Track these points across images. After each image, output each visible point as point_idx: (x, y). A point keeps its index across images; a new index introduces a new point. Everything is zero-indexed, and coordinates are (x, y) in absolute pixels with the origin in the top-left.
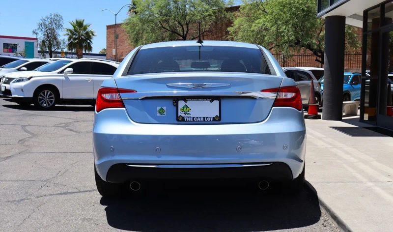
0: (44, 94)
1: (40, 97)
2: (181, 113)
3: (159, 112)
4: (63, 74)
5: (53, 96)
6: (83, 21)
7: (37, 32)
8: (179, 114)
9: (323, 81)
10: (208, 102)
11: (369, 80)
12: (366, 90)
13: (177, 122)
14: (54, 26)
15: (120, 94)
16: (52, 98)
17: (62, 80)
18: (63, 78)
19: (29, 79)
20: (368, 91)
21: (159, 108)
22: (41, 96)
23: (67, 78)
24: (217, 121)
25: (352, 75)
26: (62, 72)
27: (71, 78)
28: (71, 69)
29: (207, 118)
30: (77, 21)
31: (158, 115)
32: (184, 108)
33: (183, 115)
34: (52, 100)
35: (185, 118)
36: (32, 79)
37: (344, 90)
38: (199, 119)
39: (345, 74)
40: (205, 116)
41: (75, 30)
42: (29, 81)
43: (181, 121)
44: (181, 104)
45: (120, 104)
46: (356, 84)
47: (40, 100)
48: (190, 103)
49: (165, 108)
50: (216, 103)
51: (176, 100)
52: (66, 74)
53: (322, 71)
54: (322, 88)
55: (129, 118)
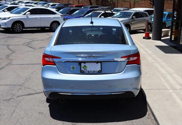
0: (17, 25)
1: (15, 27)
2: (82, 69)
3: (72, 68)
4: (25, 15)
5: (21, 26)
8: (82, 70)
9: (153, 16)
10: (96, 63)
11: (176, 18)
12: (174, 23)
13: (80, 73)
16: (21, 27)
17: (25, 18)
18: (26, 17)
19: (9, 18)
20: (175, 24)
21: (72, 66)
22: (15, 26)
23: (27, 17)
24: (100, 73)
25: (167, 13)
26: (25, 14)
27: (29, 17)
28: (29, 13)
29: (95, 71)
31: (72, 70)
32: (84, 66)
33: (84, 70)
34: (20, 28)
35: (85, 72)
36: (10, 19)
37: (163, 21)
38: (91, 72)
43: (82, 73)
44: (83, 65)
45: (54, 63)
46: (169, 18)
47: (15, 28)
48: (87, 64)
49: (75, 66)
50: (100, 64)
51: (80, 63)
52: (27, 15)
53: (153, 10)
54: (152, 20)
55: (58, 71)
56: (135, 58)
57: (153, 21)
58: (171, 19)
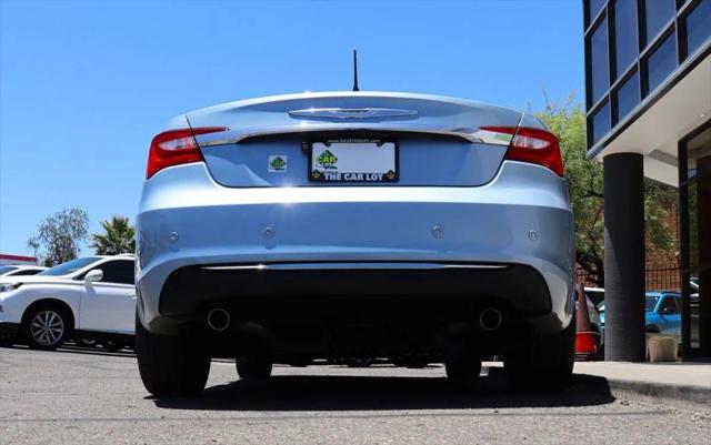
0: (43, 317)
1: (37, 325)
2: (316, 166)
3: (273, 164)
4: (83, 282)
5: (61, 322)
6: (127, 220)
7: (36, 242)
8: (314, 168)
9: (603, 308)
10: (372, 146)
11: (697, 295)
12: (692, 315)
13: (309, 184)
14: (71, 232)
15: (197, 137)
16: (58, 327)
17: (80, 294)
18: (84, 288)
19: (16, 287)
21: (272, 158)
22: (37, 321)
23: (90, 289)
24: (390, 180)
25: (661, 296)
26: (81, 277)
27: (97, 290)
28: (99, 272)
29: (370, 175)
30: (115, 221)
31: (271, 170)
32: (323, 156)
33: (321, 169)
34: (58, 330)
35: (327, 175)
36: (21, 288)
37: (647, 323)
38: (354, 178)
39: (648, 294)
40: (367, 171)
41: (110, 237)
42: (16, 291)
43: (317, 180)
44: (318, 149)
45: (196, 154)
46: (670, 312)
47: (36, 329)
48: (336, 148)
49: (284, 158)
50: (389, 147)
51: (308, 139)
52: (89, 281)
54: (603, 320)
56: (539, 144)
57: (603, 324)
58: (678, 317)
